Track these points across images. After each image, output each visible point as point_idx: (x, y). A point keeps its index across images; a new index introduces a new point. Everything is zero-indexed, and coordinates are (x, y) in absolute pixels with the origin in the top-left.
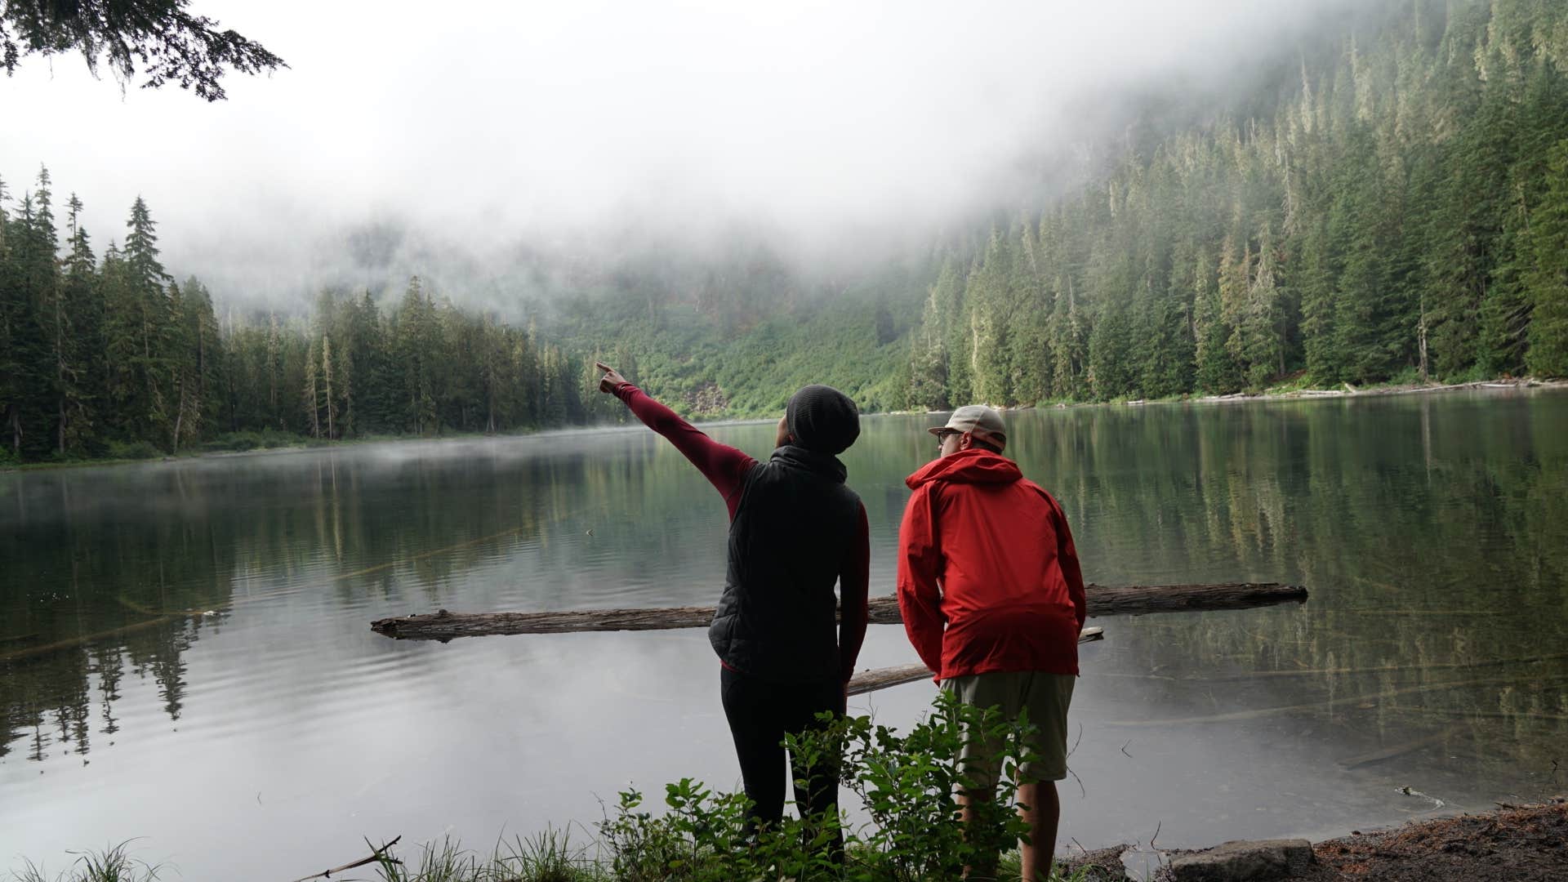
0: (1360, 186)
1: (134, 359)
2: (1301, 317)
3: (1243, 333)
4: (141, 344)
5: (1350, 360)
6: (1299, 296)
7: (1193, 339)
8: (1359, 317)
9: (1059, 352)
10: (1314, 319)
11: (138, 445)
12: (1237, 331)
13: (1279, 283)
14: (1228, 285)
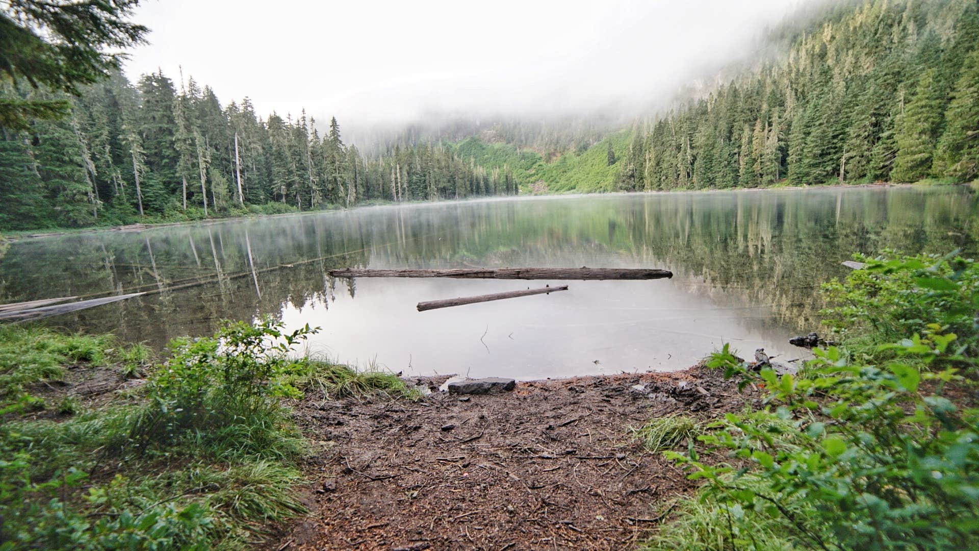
0: (823, 96)
1: (333, 175)
2: (788, 155)
3: (761, 162)
4: (335, 170)
5: (807, 174)
6: (788, 146)
7: (739, 164)
8: (814, 155)
9: (681, 169)
10: (793, 156)
11: (336, 205)
12: (759, 161)
13: (780, 140)
14: (757, 141)
